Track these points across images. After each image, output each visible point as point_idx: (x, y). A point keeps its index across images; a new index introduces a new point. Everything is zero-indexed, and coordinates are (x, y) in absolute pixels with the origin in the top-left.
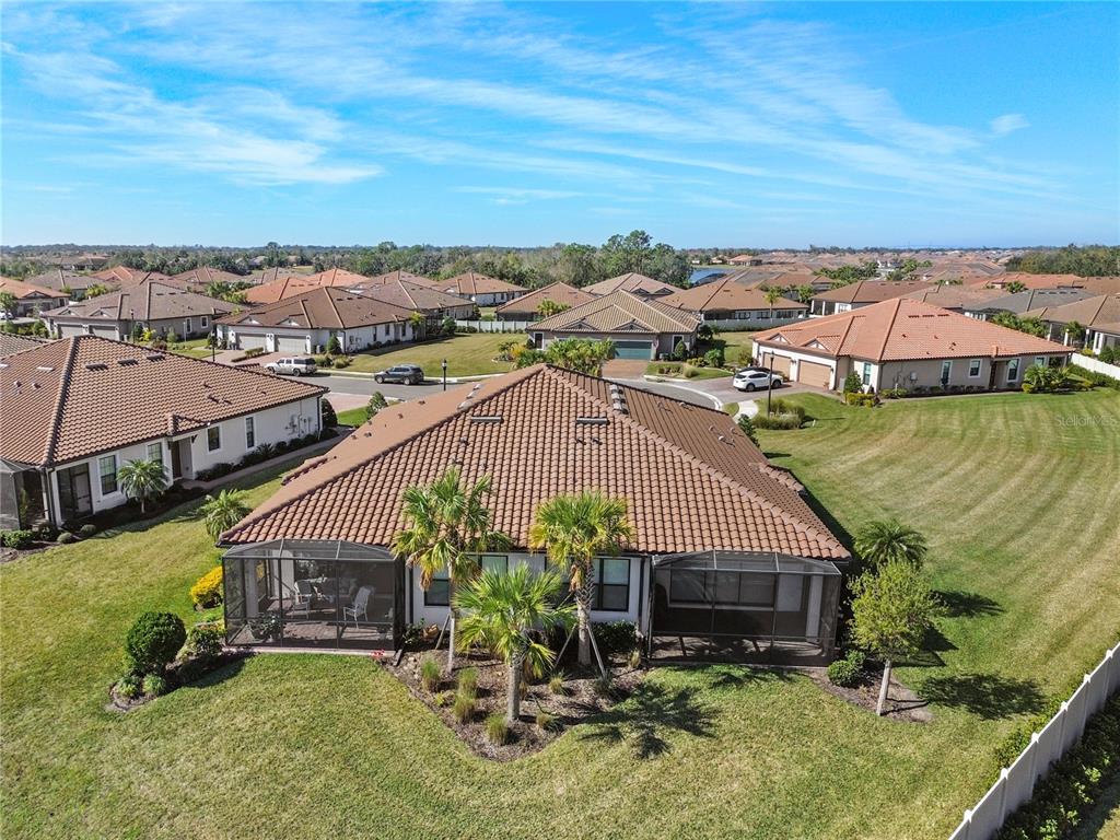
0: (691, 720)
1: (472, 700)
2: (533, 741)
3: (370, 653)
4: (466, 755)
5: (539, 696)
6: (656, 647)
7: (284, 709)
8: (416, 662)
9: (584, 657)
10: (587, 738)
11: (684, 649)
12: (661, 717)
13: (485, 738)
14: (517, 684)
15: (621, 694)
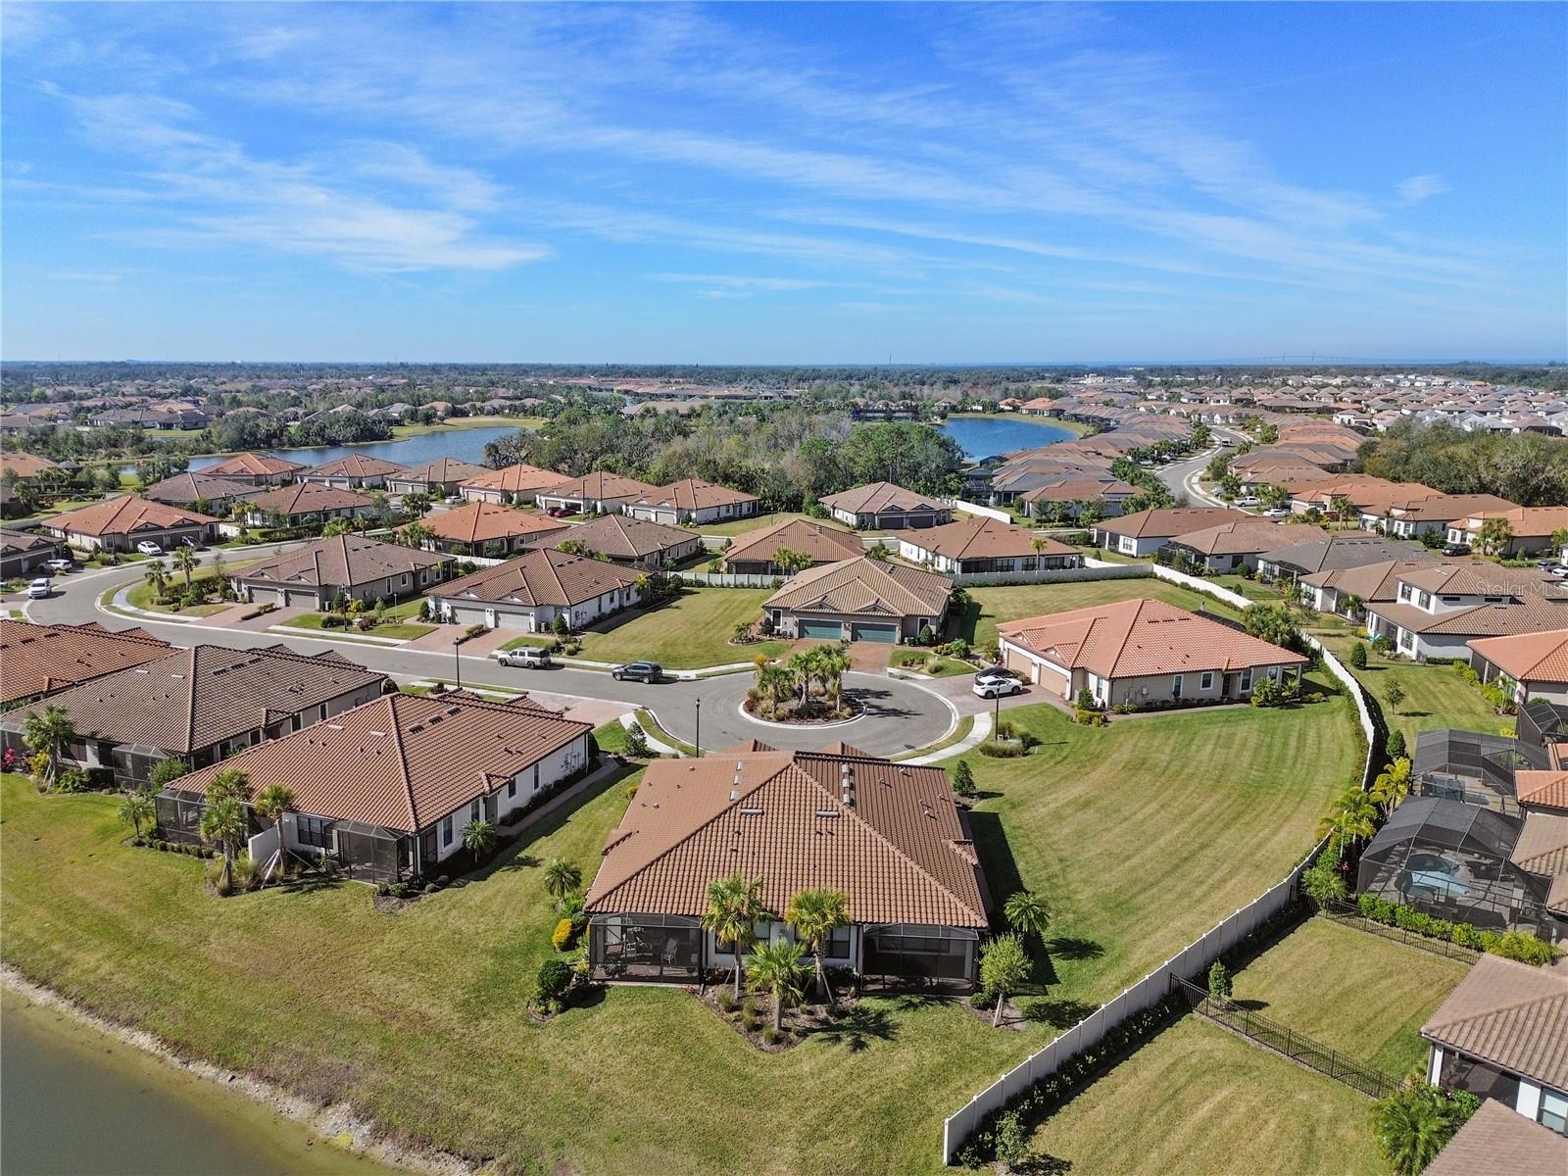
0: (882, 1028)
1: (753, 1018)
2: (790, 1042)
3: (684, 986)
4: (752, 1050)
5: (793, 1015)
6: (866, 983)
7: (639, 1022)
8: (715, 992)
9: (820, 991)
10: (821, 1040)
11: (884, 984)
12: (866, 1028)
13: (762, 1040)
14: (781, 1007)
15: (843, 1014)
